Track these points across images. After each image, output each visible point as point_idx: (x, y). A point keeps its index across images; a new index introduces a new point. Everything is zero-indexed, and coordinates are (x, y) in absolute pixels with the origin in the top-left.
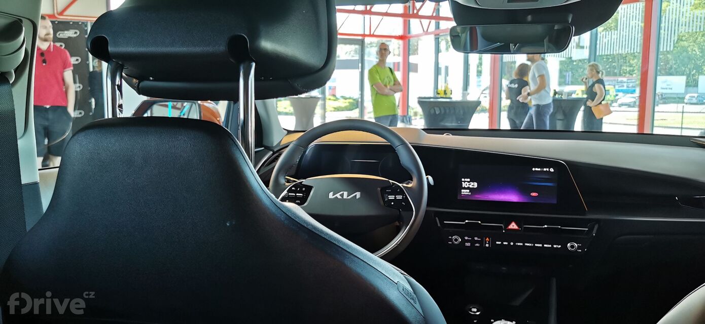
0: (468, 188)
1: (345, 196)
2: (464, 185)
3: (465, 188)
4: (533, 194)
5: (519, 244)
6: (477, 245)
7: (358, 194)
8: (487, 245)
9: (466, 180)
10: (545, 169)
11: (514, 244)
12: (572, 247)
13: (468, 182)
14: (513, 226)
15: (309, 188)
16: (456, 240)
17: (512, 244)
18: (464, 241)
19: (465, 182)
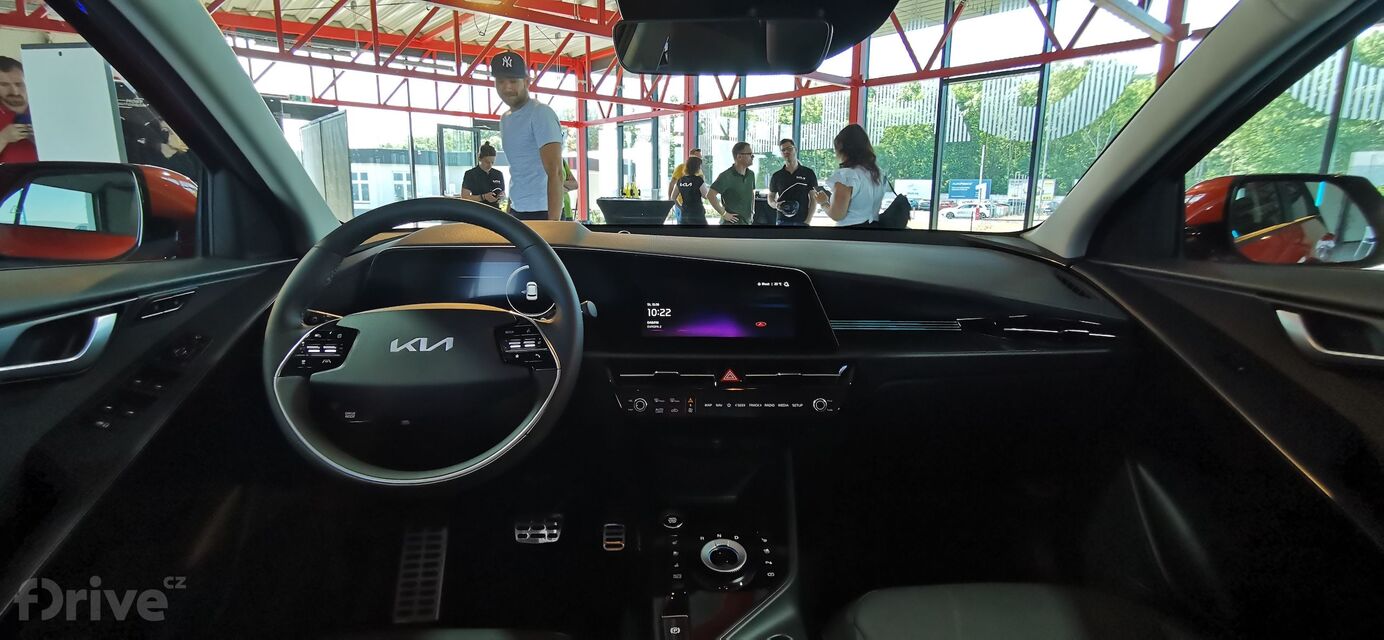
0: (657, 318)
1: (423, 348)
2: (651, 313)
3: (652, 319)
4: (760, 324)
5: (739, 405)
6: (674, 410)
7: (449, 342)
8: (690, 410)
9: (654, 304)
10: (776, 284)
11: (733, 405)
12: (820, 405)
13: (657, 308)
14: (730, 376)
15: (352, 333)
16: (640, 405)
17: (729, 405)
18: (652, 406)
19: (651, 308)
